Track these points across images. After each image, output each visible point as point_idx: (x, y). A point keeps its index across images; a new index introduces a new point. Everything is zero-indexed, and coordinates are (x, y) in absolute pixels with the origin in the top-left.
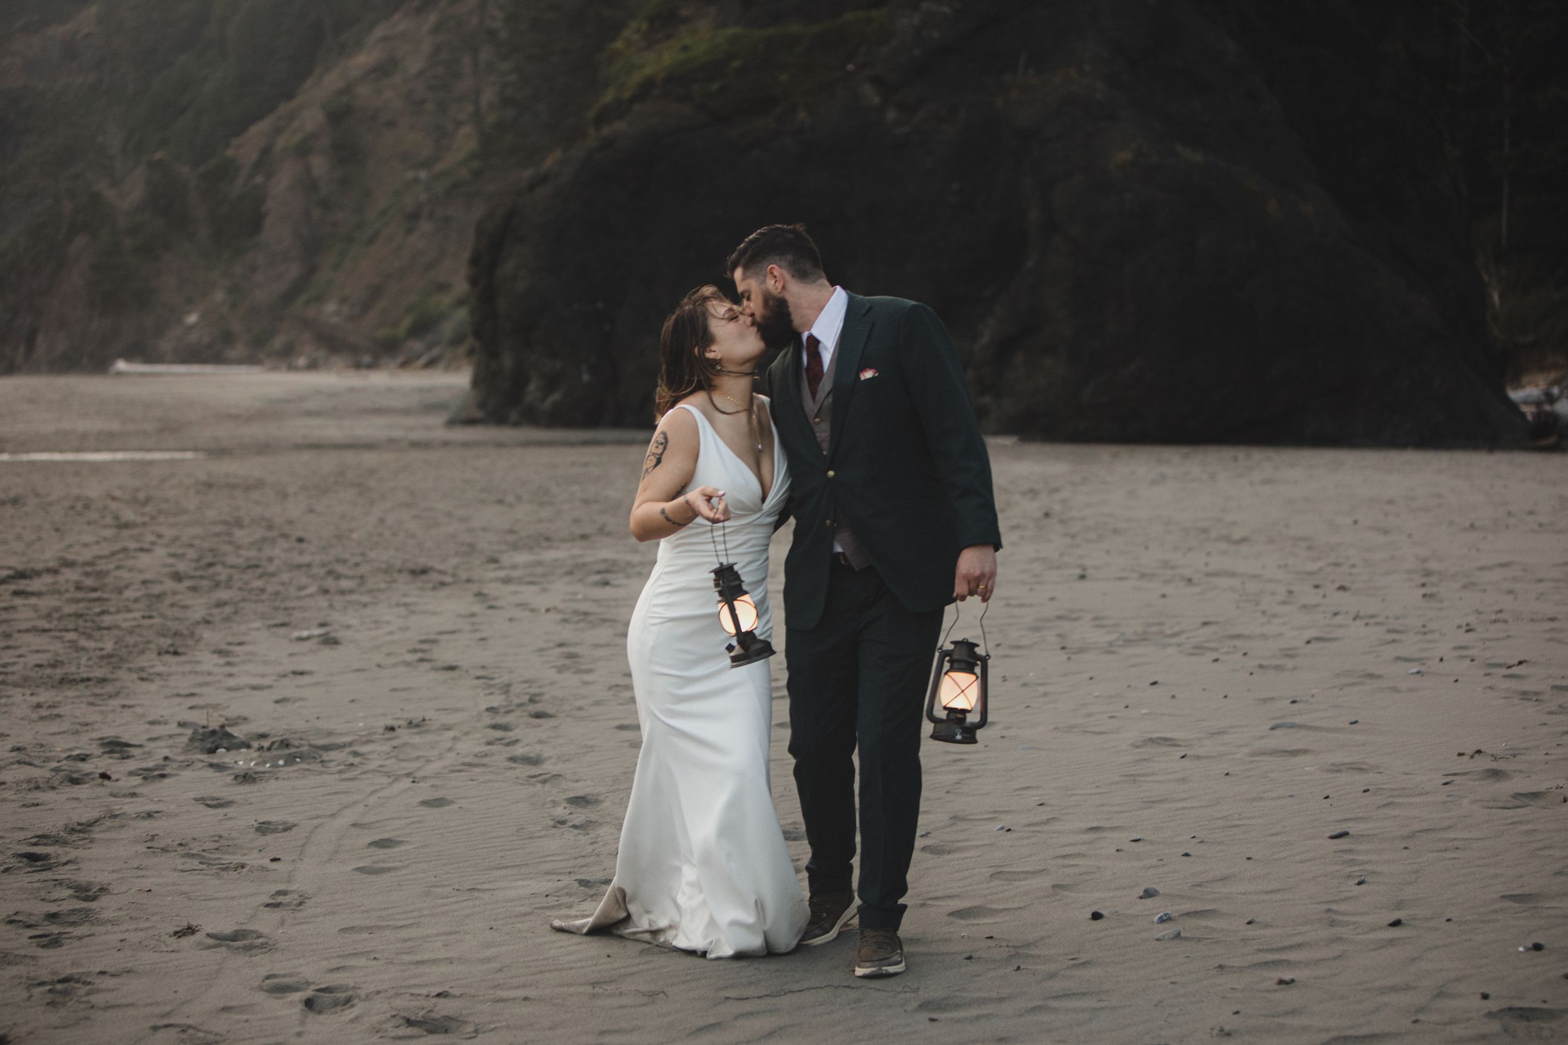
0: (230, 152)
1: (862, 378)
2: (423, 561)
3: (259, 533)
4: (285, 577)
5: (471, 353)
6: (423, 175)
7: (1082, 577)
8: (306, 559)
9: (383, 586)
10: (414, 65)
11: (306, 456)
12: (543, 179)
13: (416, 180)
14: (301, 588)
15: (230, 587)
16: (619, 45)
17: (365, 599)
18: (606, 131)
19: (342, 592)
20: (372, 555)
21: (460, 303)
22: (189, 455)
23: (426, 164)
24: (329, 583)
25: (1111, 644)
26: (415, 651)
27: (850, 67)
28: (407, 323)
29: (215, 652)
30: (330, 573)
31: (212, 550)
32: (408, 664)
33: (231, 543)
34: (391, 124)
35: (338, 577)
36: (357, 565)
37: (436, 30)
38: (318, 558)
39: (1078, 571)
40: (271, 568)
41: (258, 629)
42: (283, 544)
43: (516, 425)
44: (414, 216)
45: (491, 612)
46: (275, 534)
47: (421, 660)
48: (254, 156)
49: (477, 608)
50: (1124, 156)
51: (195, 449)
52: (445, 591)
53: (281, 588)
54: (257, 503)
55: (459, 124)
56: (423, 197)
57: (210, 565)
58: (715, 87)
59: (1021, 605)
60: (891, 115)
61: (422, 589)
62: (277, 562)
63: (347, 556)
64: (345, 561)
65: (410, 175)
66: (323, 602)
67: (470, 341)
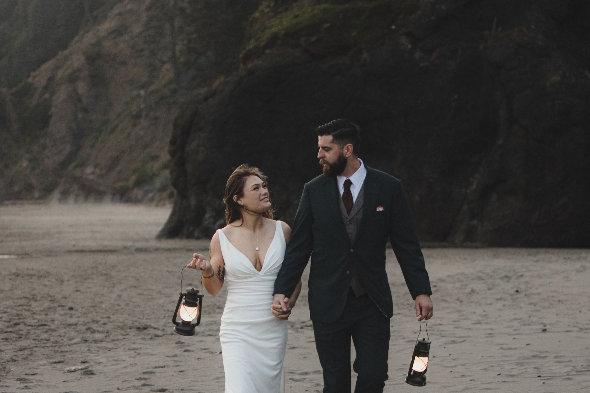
0: (30, 80)
1: (378, 210)
2: (145, 322)
3: (47, 304)
4: (61, 332)
5: (171, 196)
6: (142, 92)
7: (545, 330)
8: (74, 320)
9: (121, 337)
10: (137, 29)
11: (75, 257)
12: (214, 94)
13: (139, 96)
14: (70, 339)
15: (28, 339)
16: (257, 14)
17: (110, 345)
18: (250, 65)
19: (96, 341)
20: (114, 318)
21: (165, 167)
22: (6, 257)
23: (143, 87)
24: (88, 335)
25: (568, 373)
26: (140, 379)
27: (393, 27)
28: (133, 179)
29: (18, 380)
30: (88, 329)
31: (18, 315)
32: (136, 388)
33: (29, 310)
34: (124, 63)
35: (94, 332)
36: (105, 324)
37: (149, 9)
38: (82, 320)
39: (542, 327)
40: (53, 327)
41: (45, 365)
42: (60, 311)
43: (198, 238)
44: (137, 117)
45: (186, 353)
46: (56, 305)
47: (144, 385)
48: (44, 82)
49: (178, 351)
50: (555, 78)
51: (10, 254)
52: (159, 340)
53: (59, 339)
54: (45, 286)
55: (163, 63)
56: (142, 106)
57: (16, 324)
58: (314, 39)
59: (510, 349)
60: (418, 55)
61: (144, 339)
62: (56, 322)
63: (99, 319)
64: (97, 322)
65: (135, 93)
66: (84, 347)
67: (171, 189)
